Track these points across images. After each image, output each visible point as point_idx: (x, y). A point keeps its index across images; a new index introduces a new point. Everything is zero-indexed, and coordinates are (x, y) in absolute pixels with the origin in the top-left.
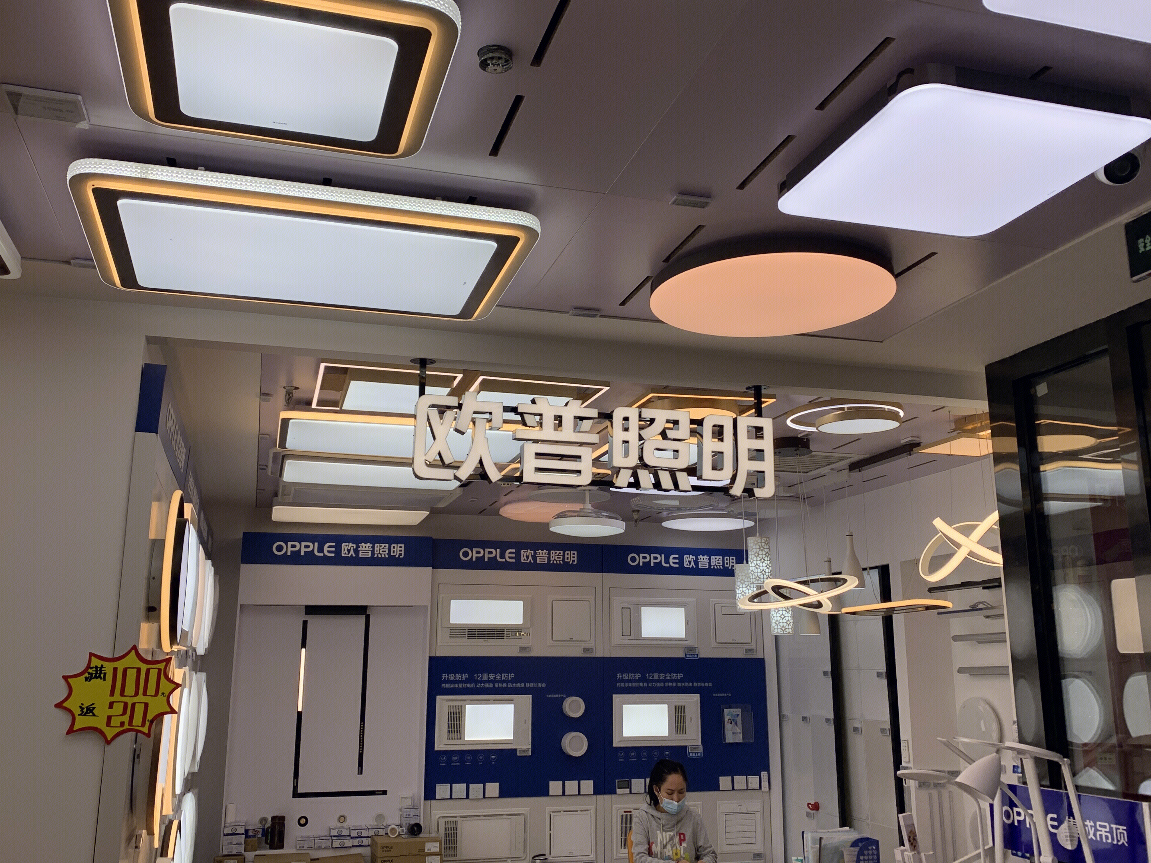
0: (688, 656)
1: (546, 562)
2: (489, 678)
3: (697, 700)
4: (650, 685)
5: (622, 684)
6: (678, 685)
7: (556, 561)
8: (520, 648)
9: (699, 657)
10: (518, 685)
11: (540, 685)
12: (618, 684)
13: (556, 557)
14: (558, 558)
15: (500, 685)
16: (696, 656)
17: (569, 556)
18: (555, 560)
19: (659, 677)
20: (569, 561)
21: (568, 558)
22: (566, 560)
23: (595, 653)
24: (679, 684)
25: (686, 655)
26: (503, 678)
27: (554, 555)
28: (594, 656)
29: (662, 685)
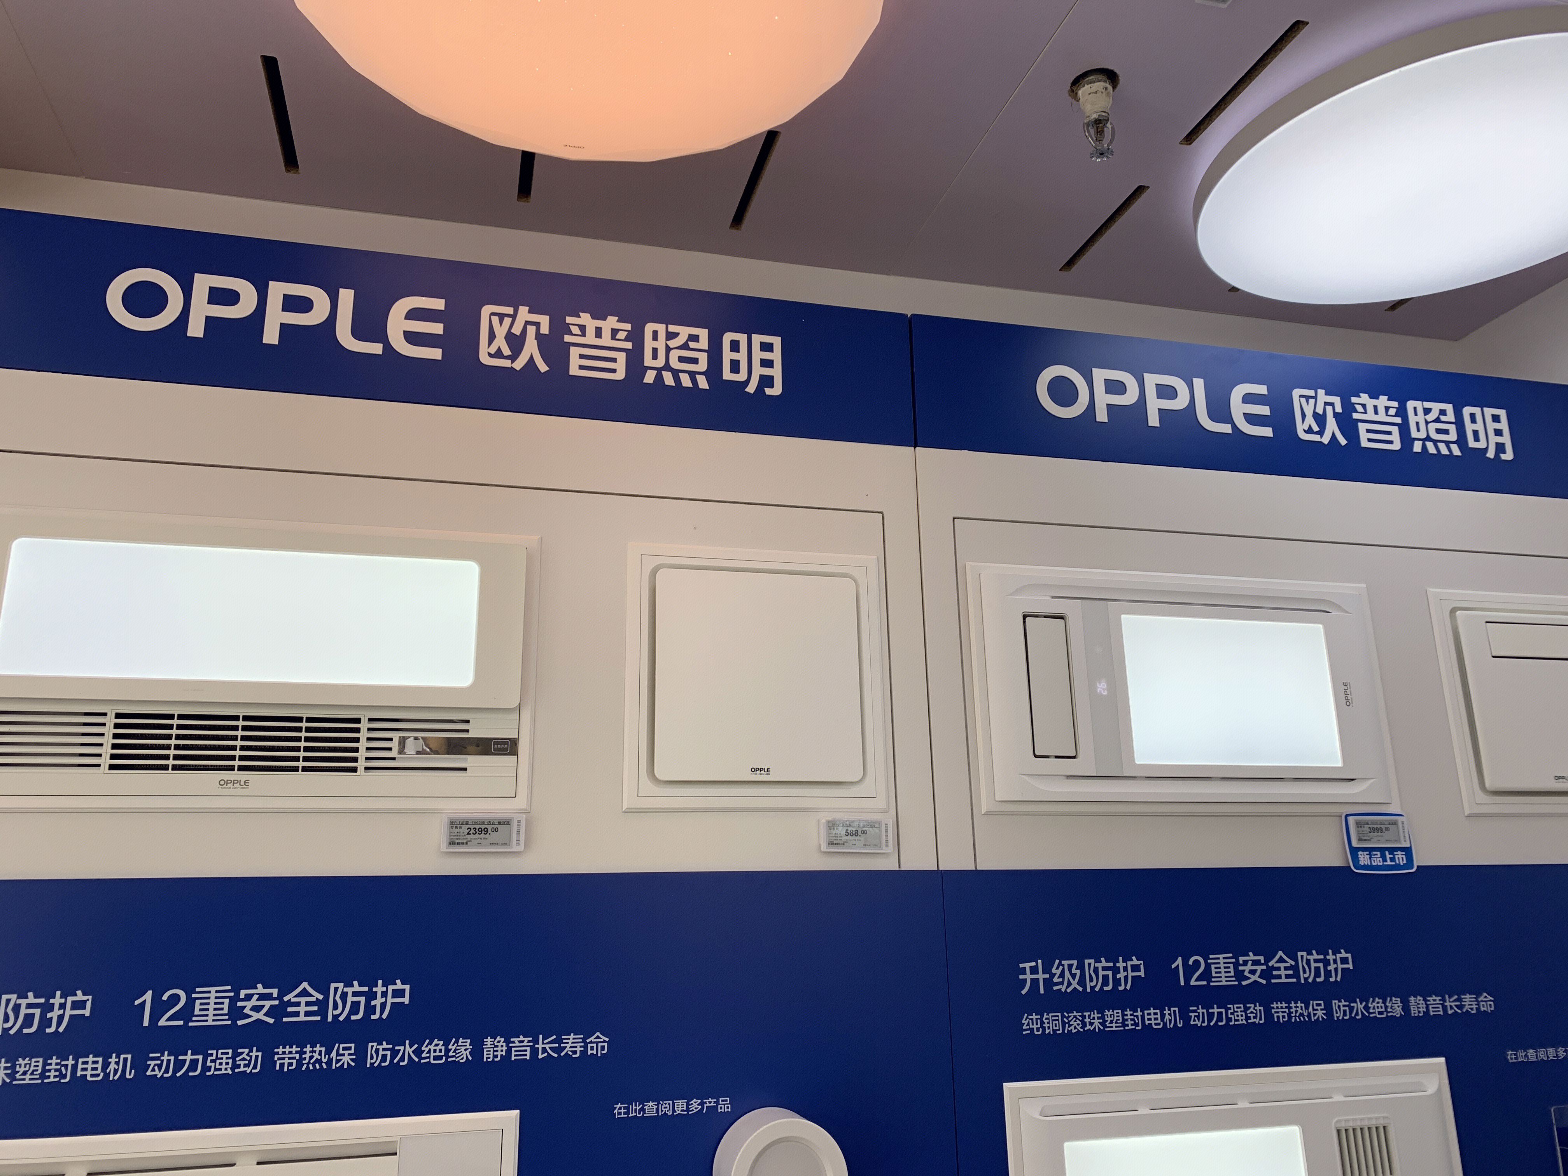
0: (1364, 859)
1: (620, 375)
2: (236, 1012)
3: (1439, 1090)
4: (1198, 1017)
5: (1052, 1022)
6: (1338, 1015)
7: (676, 373)
8: (454, 824)
9: (1416, 863)
10: (433, 1050)
11: (572, 1044)
12: (1030, 1023)
13: (674, 355)
14: (682, 359)
15: (315, 1053)
16: (1400, 857)
17: (742, 356)
18: (667, 367)
19: (1239, 976)
20: (742, 377)
21: (735, 367)
22: (727, 375)
23: (891, 848)
24: (1340, 1008)
25: (1354, 851)
26: (337, 1012)
27: (661, 344)
28: (888, 864)
29: (1256, 1013)
